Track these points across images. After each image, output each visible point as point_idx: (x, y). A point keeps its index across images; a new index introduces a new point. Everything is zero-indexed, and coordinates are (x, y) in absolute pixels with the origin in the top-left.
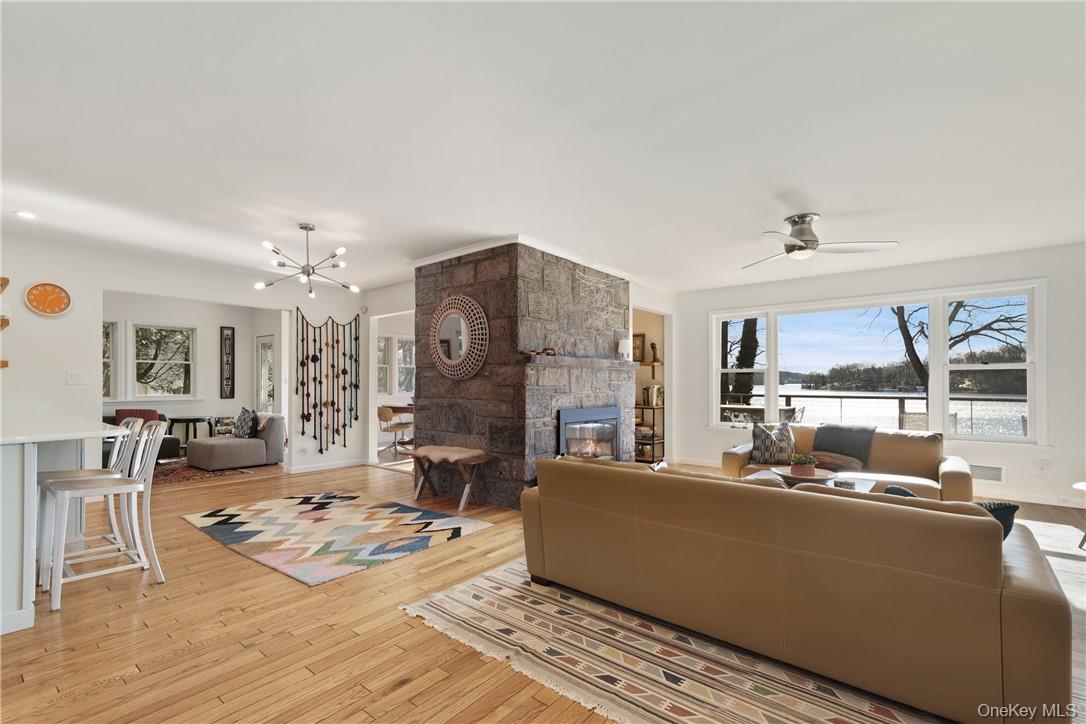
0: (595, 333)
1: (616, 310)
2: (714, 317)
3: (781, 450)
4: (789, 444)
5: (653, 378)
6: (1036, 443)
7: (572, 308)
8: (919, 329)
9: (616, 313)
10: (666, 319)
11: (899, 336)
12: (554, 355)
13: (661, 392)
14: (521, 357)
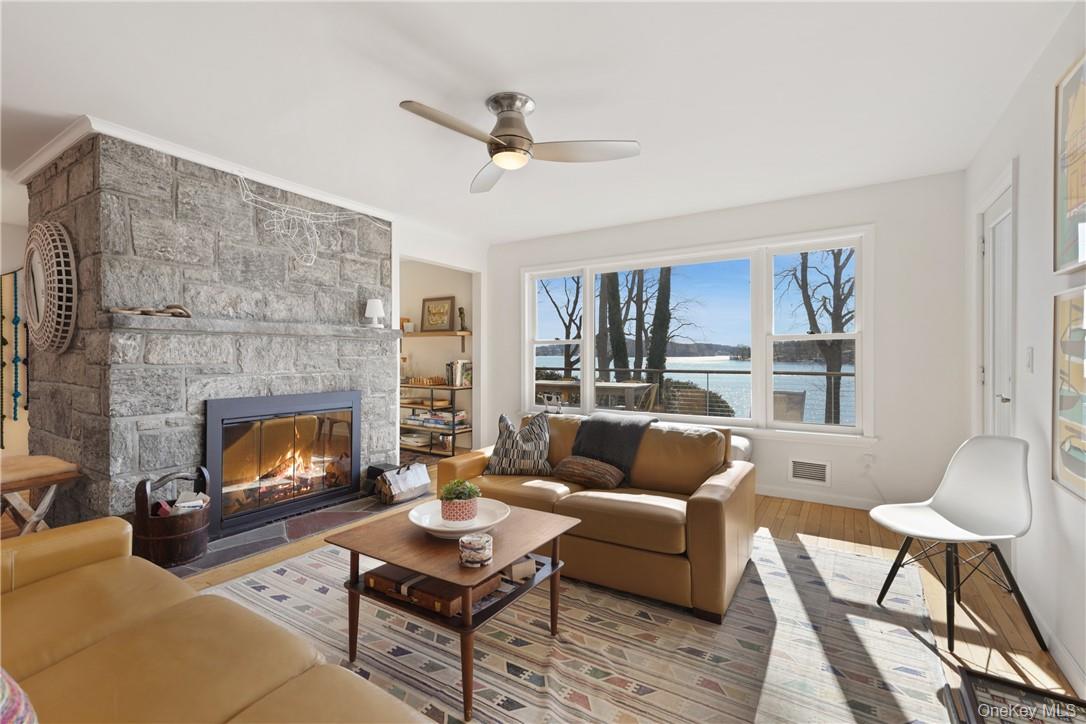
0: (315, 288)
1: (363, 259)
2: (527, 275)
3: (524, 454)
4: (537, 447)
5: (463, 350)
6: (862, 434)
7: (254, 249)
8: (821, 303)
9: (363, 264)
10: (474, 278)
11: (803, 309)
12: (189, 316)
13: (468, 369)
14: (103, 317)
